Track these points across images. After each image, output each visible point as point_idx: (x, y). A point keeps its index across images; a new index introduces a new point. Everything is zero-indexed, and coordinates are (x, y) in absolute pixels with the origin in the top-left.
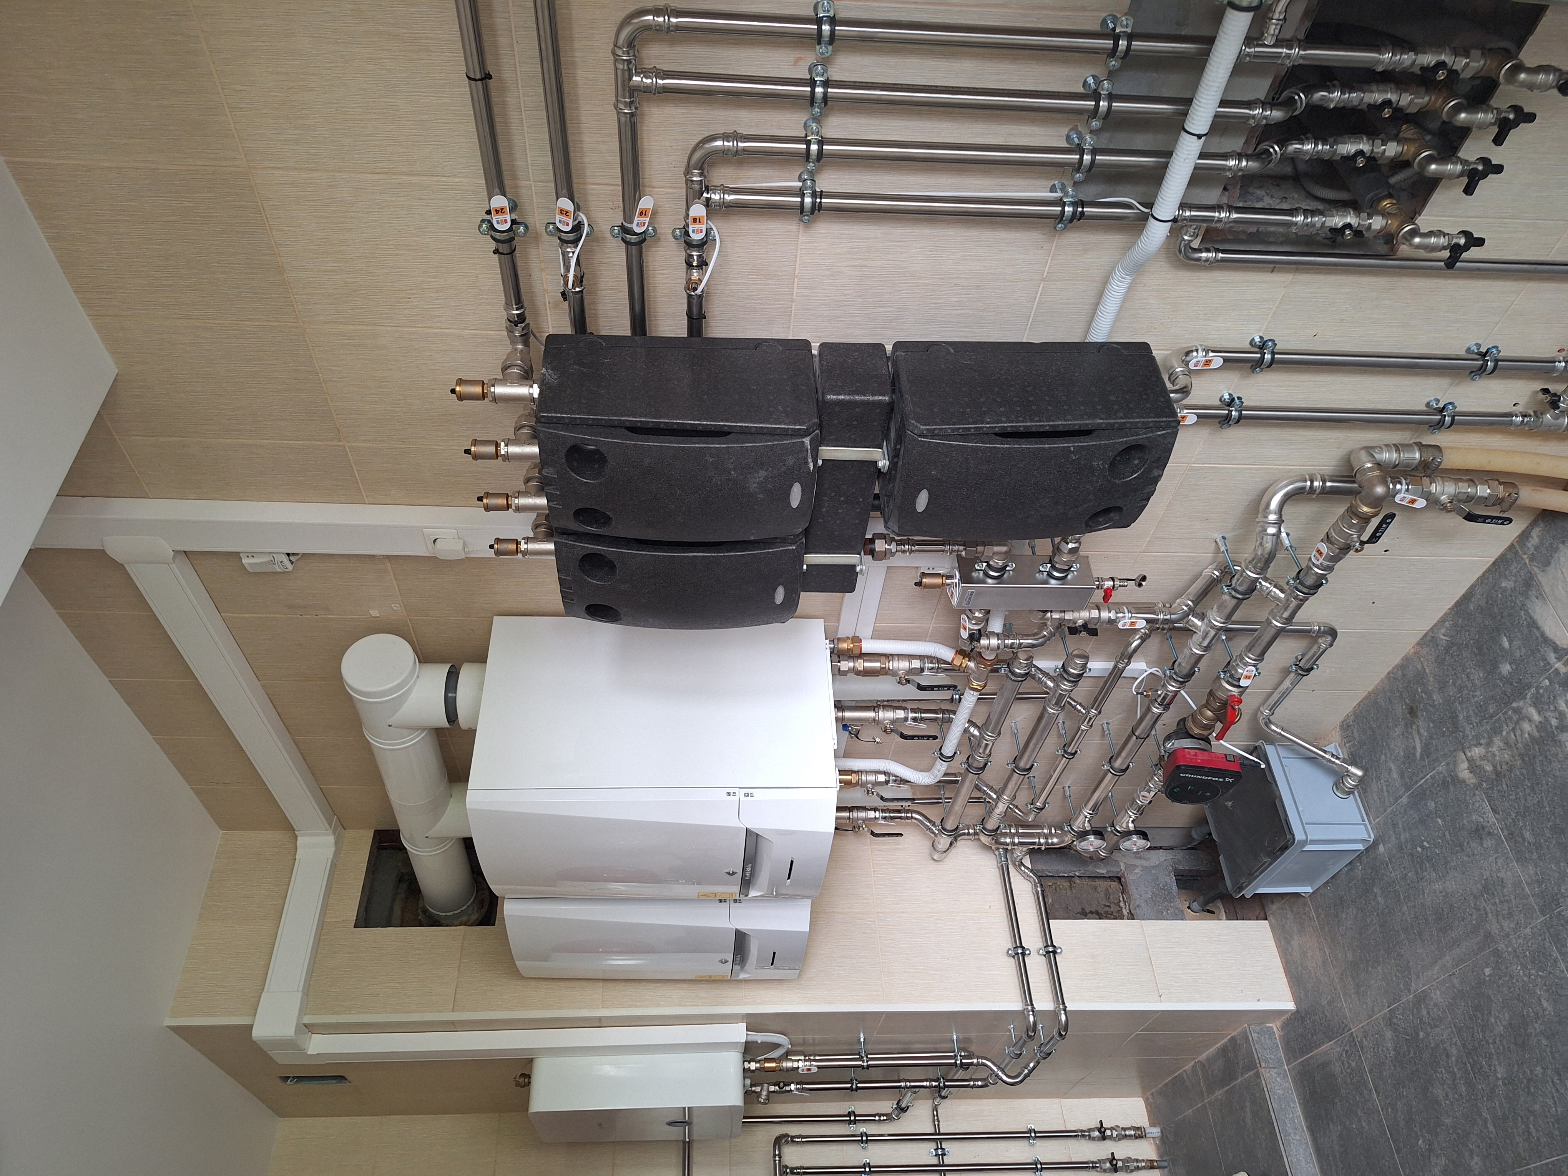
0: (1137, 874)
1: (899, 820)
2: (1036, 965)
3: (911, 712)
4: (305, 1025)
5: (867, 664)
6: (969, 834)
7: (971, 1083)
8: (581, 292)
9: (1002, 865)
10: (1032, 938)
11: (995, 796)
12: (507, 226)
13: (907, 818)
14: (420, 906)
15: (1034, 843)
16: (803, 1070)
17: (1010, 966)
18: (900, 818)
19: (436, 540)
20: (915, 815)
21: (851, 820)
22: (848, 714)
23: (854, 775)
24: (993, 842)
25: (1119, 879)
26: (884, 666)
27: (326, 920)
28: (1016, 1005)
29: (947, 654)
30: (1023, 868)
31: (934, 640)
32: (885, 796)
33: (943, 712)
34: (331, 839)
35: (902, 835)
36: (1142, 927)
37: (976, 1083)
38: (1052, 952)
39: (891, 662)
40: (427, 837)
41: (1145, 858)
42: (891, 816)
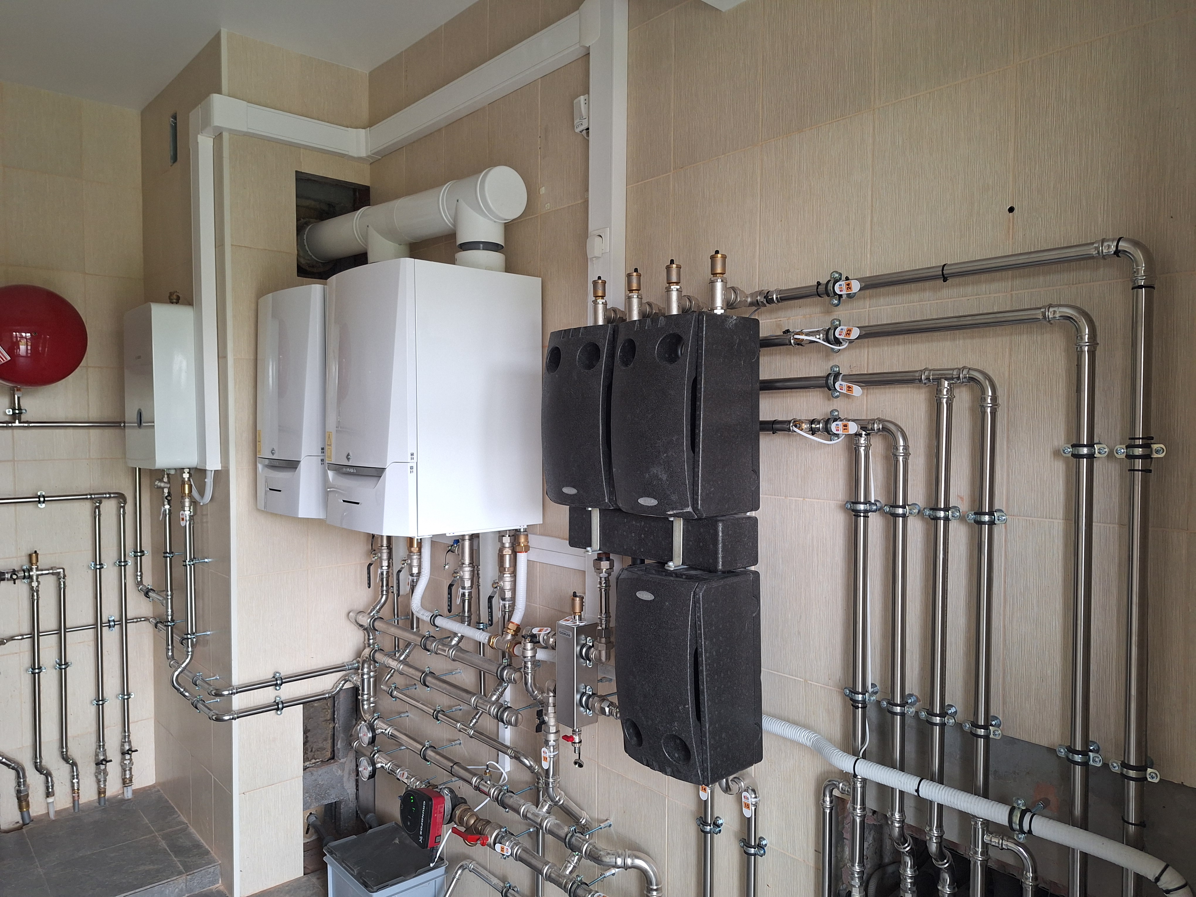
0: (337, 772)
1: (381, 585)
2: (267, 695)
3: (469, 592)
4: (221, 134)
5: (507, 557)
6: (369, 639)
7: (170, 647)
8: (791, 344)
9: (345, 666)
10: (288, 691)
11: (402, 658)
12: (837, 291)
13: (382, 591)
14: (312, 220)
15: (363, 690)
16: (182, 515)
17: (267, 674)
18: (382, 586)
19: (601, 237)
20: (384, 597)
21: (380, 548)
22: (467, 543)
23: (417, 549)
24: (365, 658)
25: (333, 758)
26: (506, 570)
27: (301, 149)
28: (237, 680)
29: (517, 618)
30: (343, 682)
31: (527, 607)
32: (401, 574)
33: (469, 617)
34: (363, 154)
35: (369, 587)
36: (297, 777)
37: (170, 651)
38: (278, 707)
39: (509, 575)
40: (368, 226)
41: (349, 777)
42: (385, 579)
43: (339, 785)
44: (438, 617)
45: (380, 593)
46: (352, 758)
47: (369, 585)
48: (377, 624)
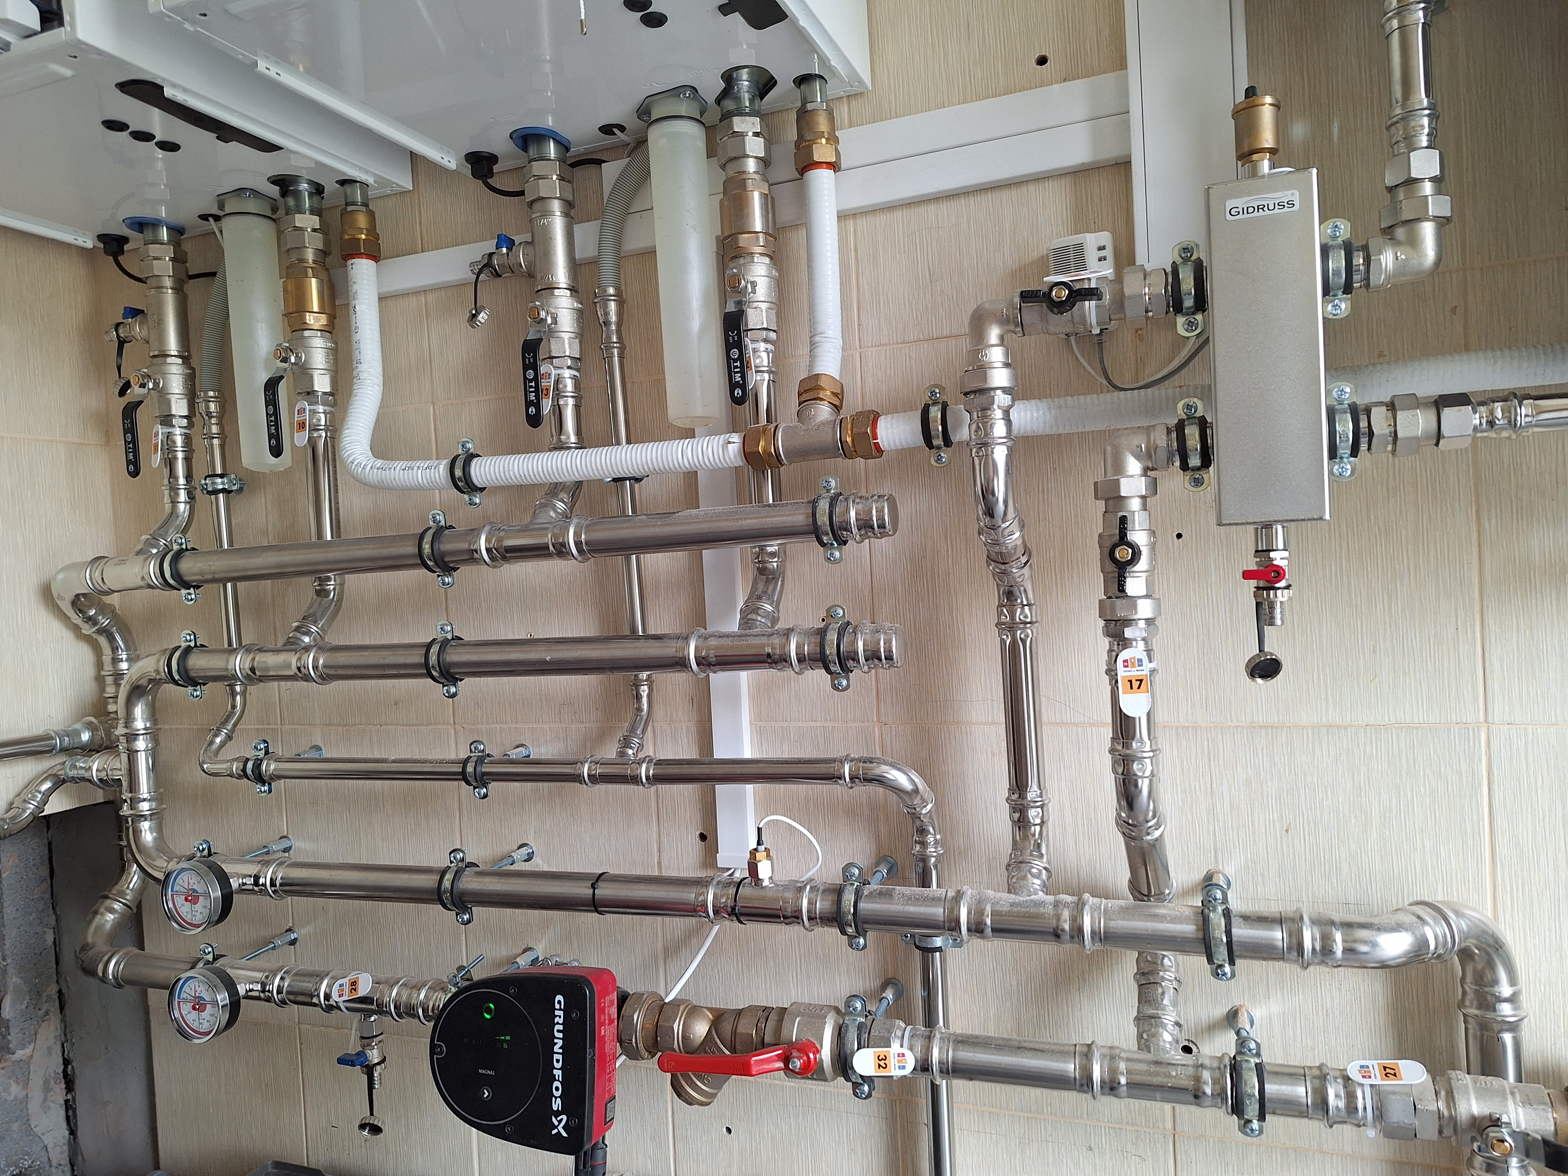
9: (51, 736)
13: (174, 493)
15: (134, 789)
18: (173, 477)
20: (183, 507)
30: (42, 791)
35: (135, 474)
41: (45, 1100)
42: (180, 455)
43: (15, 1126)
44: (477, 458)
45: (167, 499)
46: (52, 1041)
47: (131, 467)
48: (187, 566)
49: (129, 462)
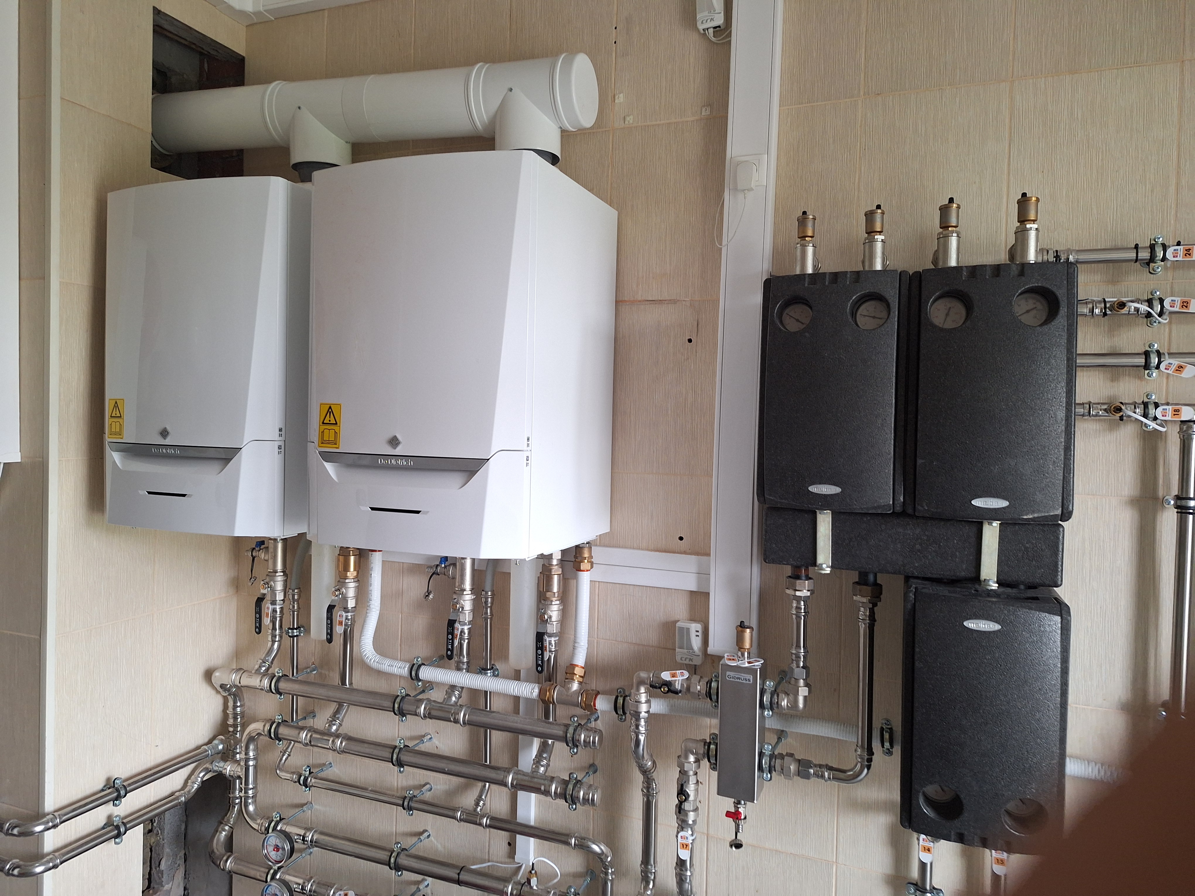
1: (271, 627)
5: (556, 579)
9: (207, 751)
11: (333, 730)
13: (274, 636)
18: (274, 629)
19: (755, 164)
21: (271, 574)
22: (469, 562)
23: (355, 573)
26: (553, 596)
28: (52, 802)
29: (581, 659)
30: (201, 775)
38: (118, 832)
39: (558, 602)
42: (278, 619)
44: (423, 667)
45: (270, 638)
46: (178, 881)
47: (257, 630)
48: (282, 685)
49: (256, 627)
